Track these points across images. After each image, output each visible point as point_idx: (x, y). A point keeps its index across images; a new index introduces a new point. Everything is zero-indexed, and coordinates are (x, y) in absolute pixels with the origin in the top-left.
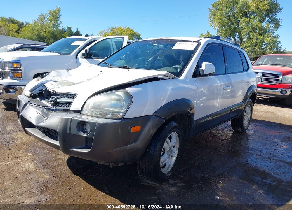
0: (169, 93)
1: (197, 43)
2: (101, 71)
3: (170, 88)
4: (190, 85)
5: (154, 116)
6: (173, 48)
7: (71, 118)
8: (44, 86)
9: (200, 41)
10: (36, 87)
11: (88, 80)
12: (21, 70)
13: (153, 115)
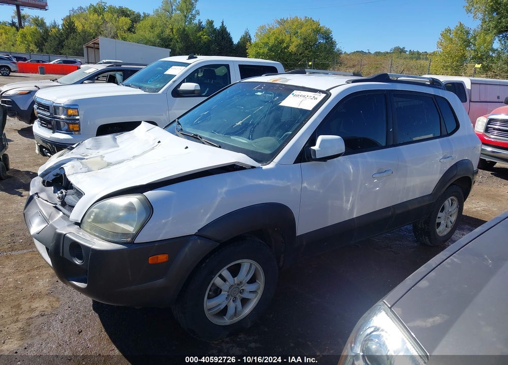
0: (219, 199)
1: (324, 95)
2: (159, 142)
3: (225, 189)
4: (273, 180)
5: (196, 237)
6: (280, 104)
7: (65, 233)
8: (62, 168)
9: (330, 91)
10: (50, 171)
11: (134, 157)
12: (78, 120)
13: (195, 235)
